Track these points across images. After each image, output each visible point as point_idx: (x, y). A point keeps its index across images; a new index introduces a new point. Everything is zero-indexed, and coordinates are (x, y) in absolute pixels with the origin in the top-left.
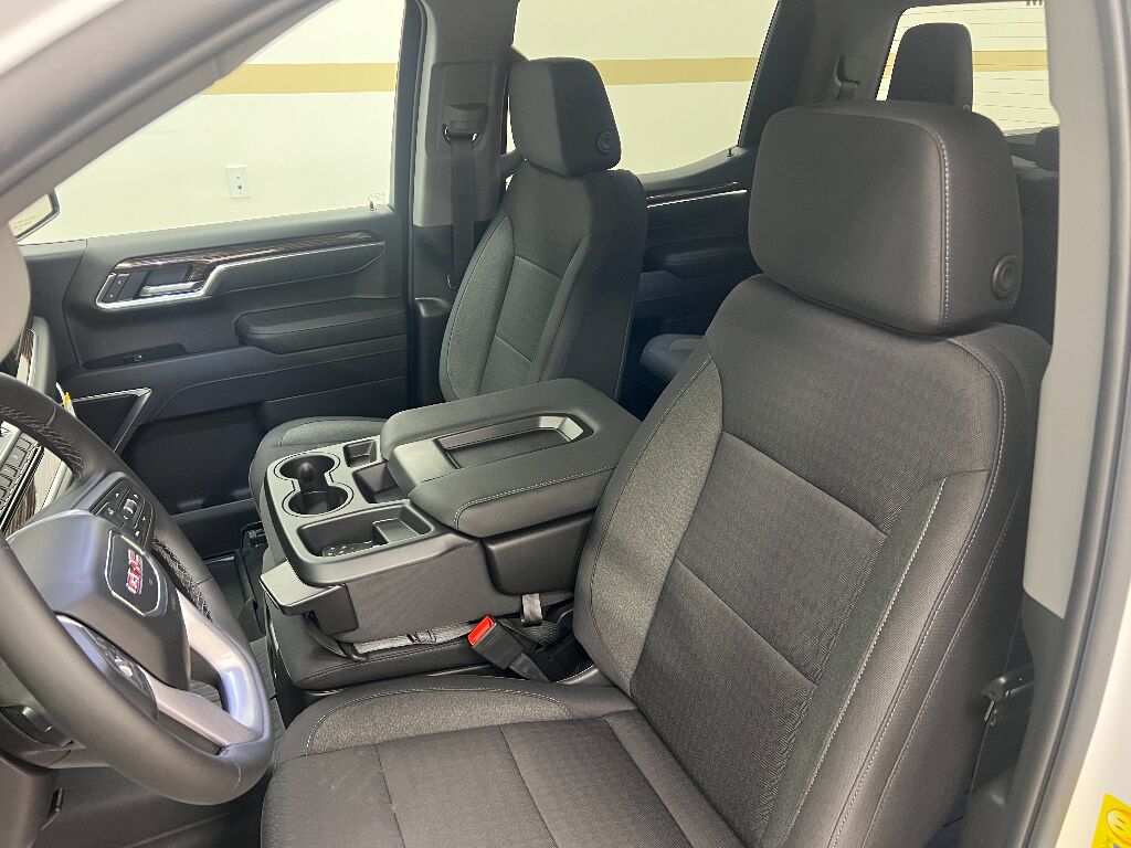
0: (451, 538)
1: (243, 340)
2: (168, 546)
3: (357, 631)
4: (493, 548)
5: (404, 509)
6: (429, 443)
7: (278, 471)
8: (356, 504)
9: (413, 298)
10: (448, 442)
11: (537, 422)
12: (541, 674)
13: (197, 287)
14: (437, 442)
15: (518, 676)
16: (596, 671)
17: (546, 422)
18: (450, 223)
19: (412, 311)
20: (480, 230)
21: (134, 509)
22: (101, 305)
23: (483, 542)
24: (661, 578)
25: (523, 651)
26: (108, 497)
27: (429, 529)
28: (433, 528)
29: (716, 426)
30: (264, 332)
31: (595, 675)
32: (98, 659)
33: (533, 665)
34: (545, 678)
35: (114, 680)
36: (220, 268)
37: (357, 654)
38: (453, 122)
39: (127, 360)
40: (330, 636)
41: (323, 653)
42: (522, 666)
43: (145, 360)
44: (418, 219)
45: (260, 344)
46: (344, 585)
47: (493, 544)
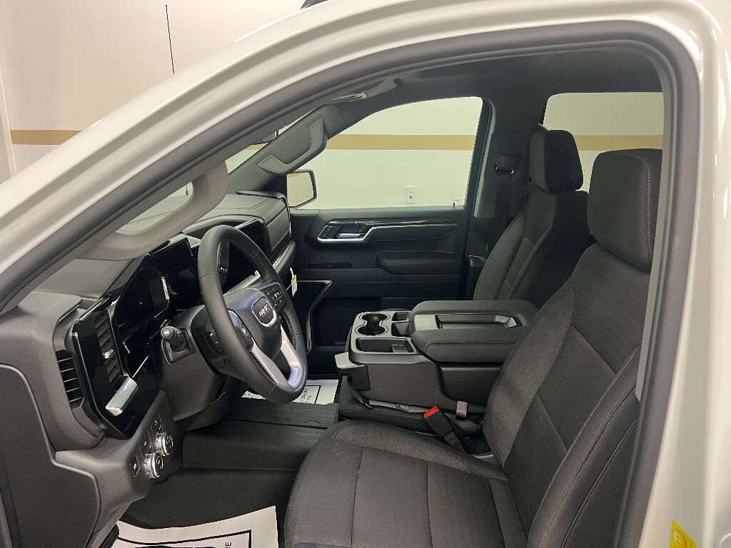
0: (423, 358)
1: (378, 265)
2: (289, 317)
3: (370, 392)
4: (443, 369)
5: (407, 342)
6: (433, 317)
7: (361, 317)
8: (388, 335)
9: (468, 255)
10: (442, 318)
11: (494, 318)
12: (462, 448)
13: (362, 236)
14: (436, 317)
15: (447, 443)
16: (492, 455)
17: (498, 319)
18: (492, 217)
19: (466, 262)
20: (509, 222)
21: (278, 296)
22: (319, 239)
23: (439, 364)
24: (527, 404)
25: (453, 431)
26: (269, 289)
27: (413, 351)
28: (415, 351)
29: (567, 323)
30: (388, 262)
31: (491, 458)
32: (236, 323)
33: (458, 441)
34: (463, 450)
35: (238, 331)
36: (373, 228)
37: (369, 404)
38: (500, 163)
39: (324, 266)
40: (358, 390)
41: (355, 401)
42: (451, 439)
43: (332, 268)
44: (476, 214)
45: (384, 268)
46: (366, 365)
47: (444, 366)
